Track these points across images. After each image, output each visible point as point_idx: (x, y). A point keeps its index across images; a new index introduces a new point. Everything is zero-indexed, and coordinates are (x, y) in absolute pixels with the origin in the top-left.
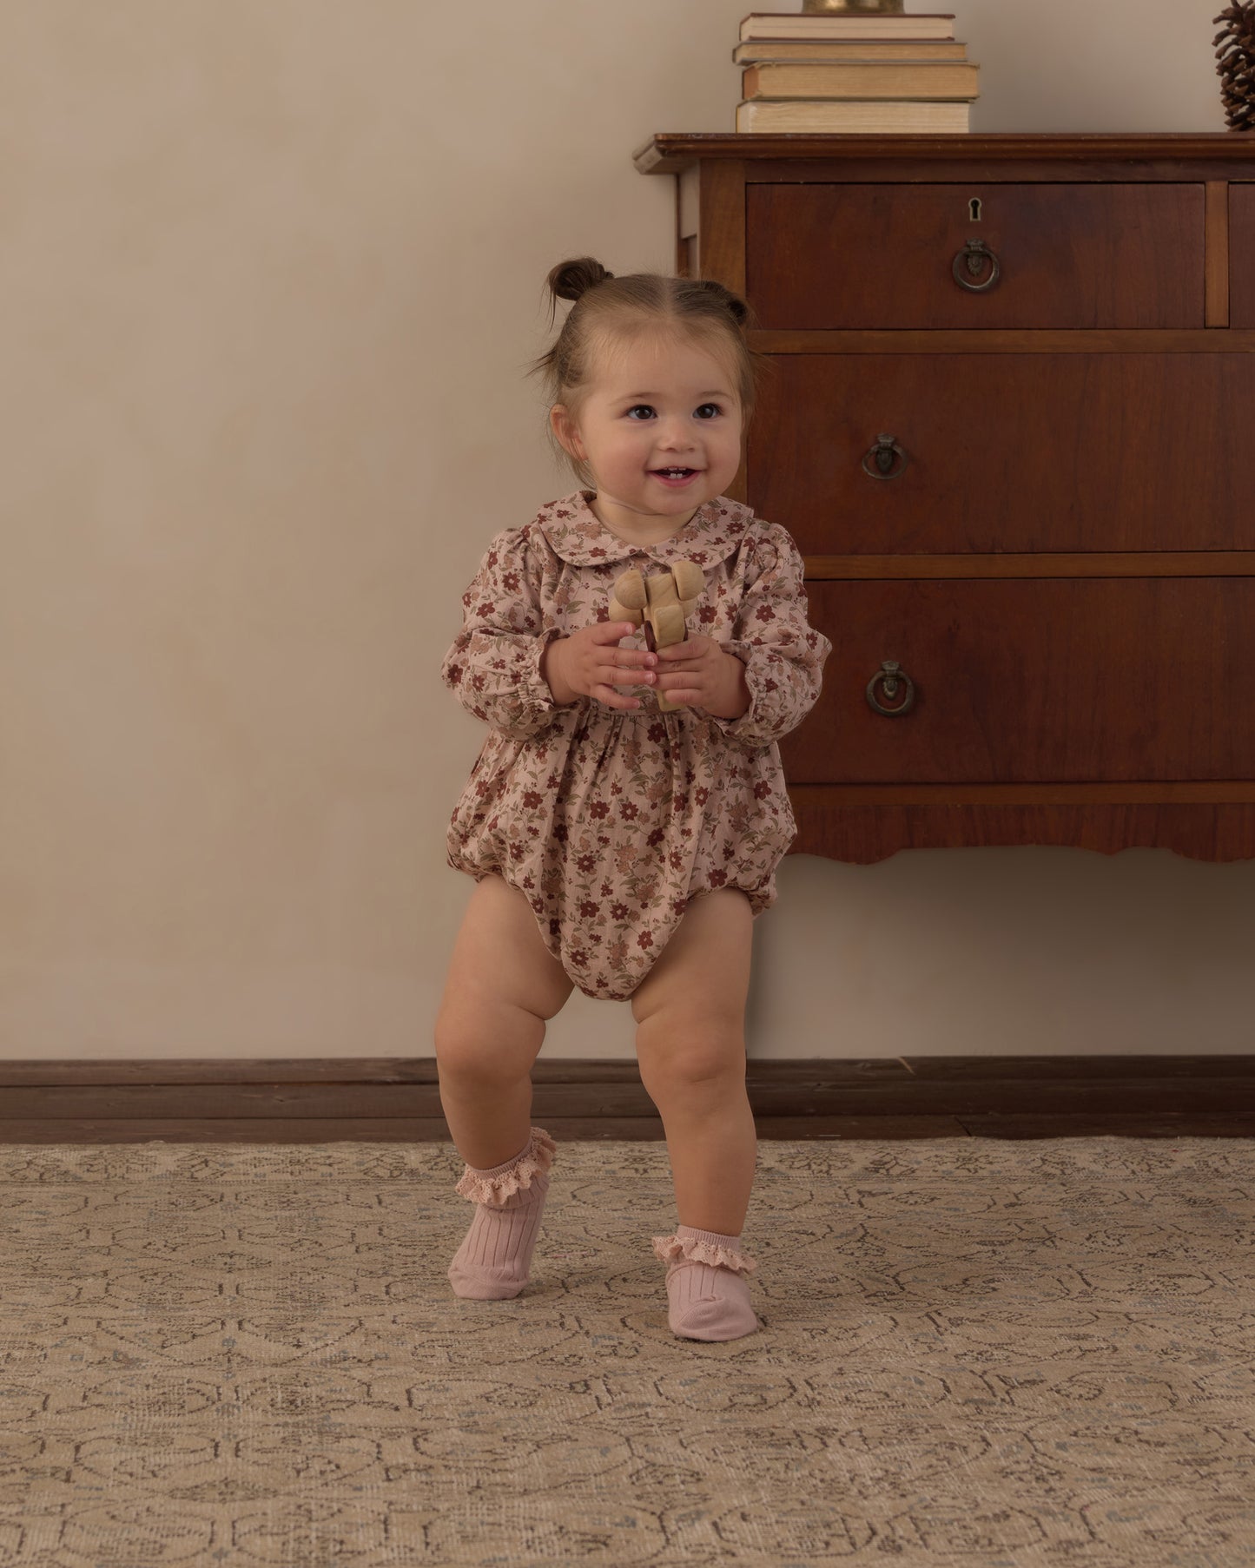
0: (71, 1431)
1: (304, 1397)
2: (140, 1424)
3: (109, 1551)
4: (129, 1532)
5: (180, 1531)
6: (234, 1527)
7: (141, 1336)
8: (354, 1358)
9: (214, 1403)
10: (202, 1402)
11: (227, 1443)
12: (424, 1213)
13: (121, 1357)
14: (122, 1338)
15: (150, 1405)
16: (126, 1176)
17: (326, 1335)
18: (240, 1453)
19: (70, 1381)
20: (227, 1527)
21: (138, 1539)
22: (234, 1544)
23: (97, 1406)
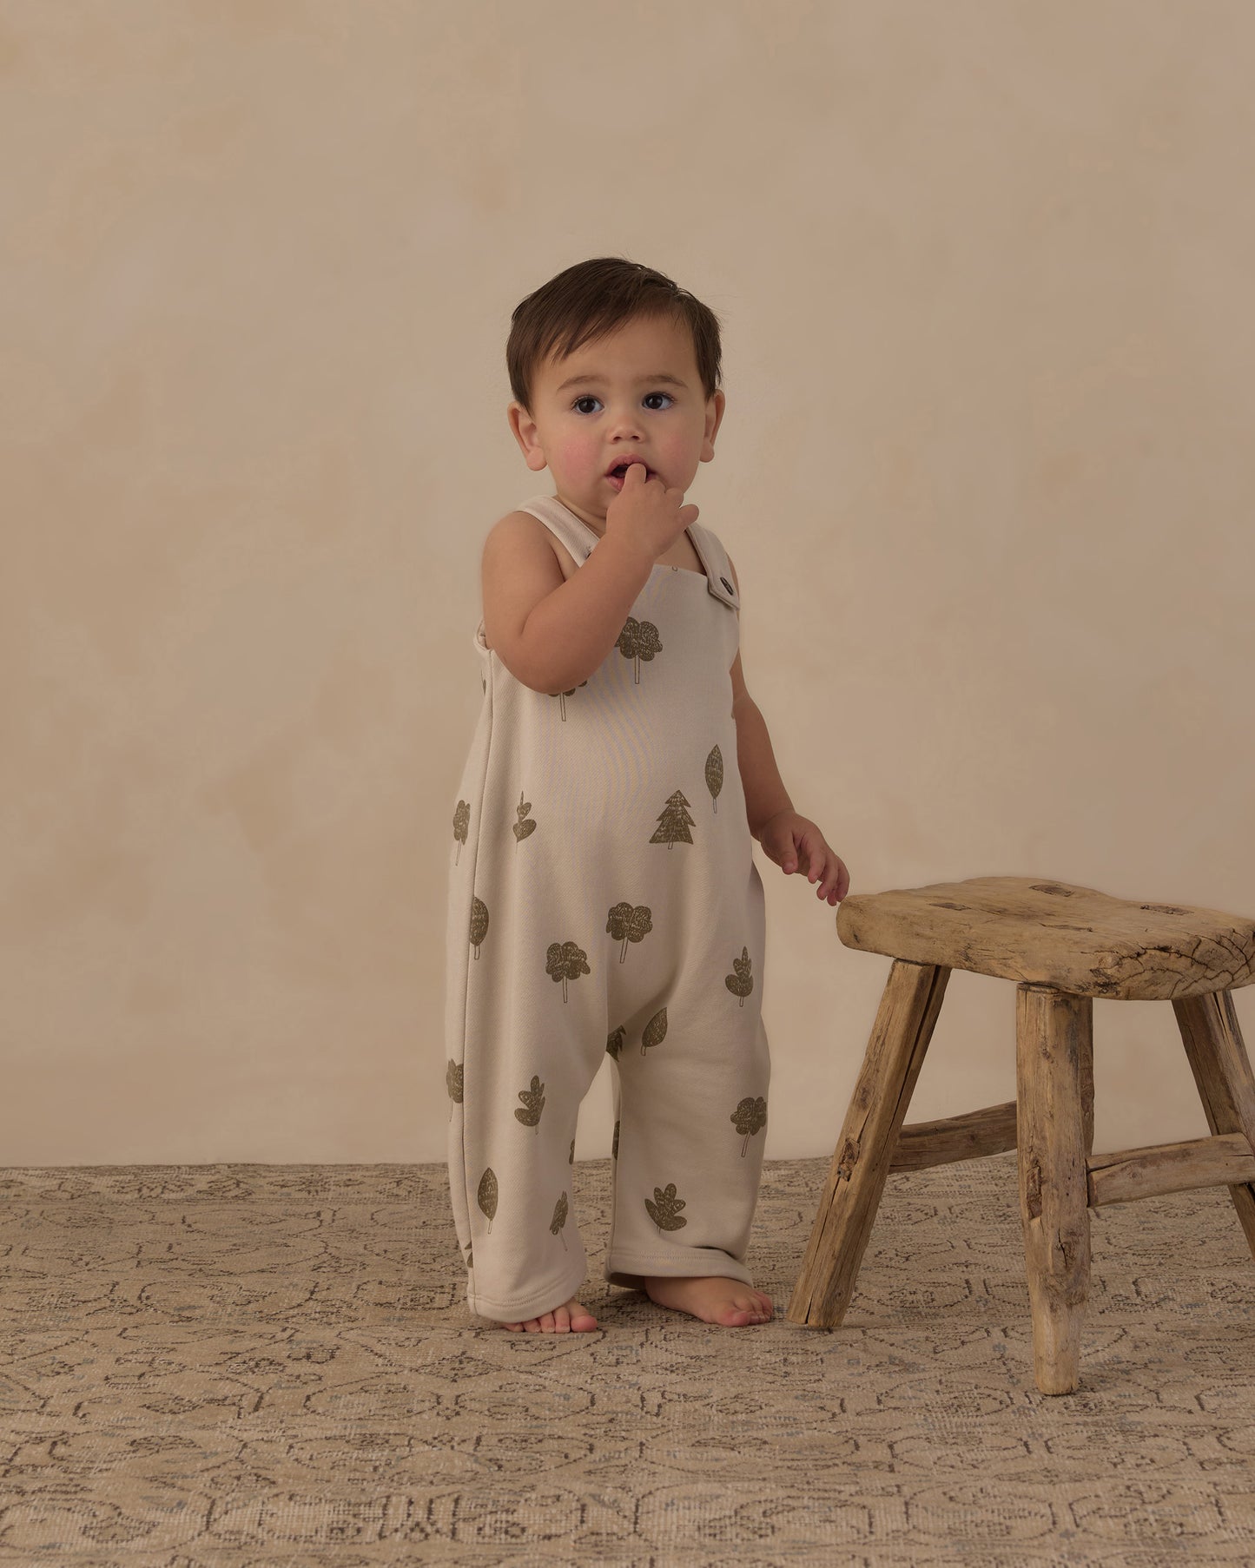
0: (878, 1431)
1: (1096, 1401)
2: (942, 1424)
3: (959, 1532)
4: (972, 1514)
5: (1021, 1513)
6: (1072, 1510)
7: (910, 1342)
8: (1128, 1362)
9: (1007, 1406)
10: (996, 1405)
11: (1035, 1442)
13: (897, 1362)
14: (892, 1345)
15: (946, 1408)
17: (1094, 1342)
18: (1052, 1450)
19: (859, 1386)
20: (1065, 1510)
21: (982, 1521)
22: (1078, 1526)
23: (894, 1409)
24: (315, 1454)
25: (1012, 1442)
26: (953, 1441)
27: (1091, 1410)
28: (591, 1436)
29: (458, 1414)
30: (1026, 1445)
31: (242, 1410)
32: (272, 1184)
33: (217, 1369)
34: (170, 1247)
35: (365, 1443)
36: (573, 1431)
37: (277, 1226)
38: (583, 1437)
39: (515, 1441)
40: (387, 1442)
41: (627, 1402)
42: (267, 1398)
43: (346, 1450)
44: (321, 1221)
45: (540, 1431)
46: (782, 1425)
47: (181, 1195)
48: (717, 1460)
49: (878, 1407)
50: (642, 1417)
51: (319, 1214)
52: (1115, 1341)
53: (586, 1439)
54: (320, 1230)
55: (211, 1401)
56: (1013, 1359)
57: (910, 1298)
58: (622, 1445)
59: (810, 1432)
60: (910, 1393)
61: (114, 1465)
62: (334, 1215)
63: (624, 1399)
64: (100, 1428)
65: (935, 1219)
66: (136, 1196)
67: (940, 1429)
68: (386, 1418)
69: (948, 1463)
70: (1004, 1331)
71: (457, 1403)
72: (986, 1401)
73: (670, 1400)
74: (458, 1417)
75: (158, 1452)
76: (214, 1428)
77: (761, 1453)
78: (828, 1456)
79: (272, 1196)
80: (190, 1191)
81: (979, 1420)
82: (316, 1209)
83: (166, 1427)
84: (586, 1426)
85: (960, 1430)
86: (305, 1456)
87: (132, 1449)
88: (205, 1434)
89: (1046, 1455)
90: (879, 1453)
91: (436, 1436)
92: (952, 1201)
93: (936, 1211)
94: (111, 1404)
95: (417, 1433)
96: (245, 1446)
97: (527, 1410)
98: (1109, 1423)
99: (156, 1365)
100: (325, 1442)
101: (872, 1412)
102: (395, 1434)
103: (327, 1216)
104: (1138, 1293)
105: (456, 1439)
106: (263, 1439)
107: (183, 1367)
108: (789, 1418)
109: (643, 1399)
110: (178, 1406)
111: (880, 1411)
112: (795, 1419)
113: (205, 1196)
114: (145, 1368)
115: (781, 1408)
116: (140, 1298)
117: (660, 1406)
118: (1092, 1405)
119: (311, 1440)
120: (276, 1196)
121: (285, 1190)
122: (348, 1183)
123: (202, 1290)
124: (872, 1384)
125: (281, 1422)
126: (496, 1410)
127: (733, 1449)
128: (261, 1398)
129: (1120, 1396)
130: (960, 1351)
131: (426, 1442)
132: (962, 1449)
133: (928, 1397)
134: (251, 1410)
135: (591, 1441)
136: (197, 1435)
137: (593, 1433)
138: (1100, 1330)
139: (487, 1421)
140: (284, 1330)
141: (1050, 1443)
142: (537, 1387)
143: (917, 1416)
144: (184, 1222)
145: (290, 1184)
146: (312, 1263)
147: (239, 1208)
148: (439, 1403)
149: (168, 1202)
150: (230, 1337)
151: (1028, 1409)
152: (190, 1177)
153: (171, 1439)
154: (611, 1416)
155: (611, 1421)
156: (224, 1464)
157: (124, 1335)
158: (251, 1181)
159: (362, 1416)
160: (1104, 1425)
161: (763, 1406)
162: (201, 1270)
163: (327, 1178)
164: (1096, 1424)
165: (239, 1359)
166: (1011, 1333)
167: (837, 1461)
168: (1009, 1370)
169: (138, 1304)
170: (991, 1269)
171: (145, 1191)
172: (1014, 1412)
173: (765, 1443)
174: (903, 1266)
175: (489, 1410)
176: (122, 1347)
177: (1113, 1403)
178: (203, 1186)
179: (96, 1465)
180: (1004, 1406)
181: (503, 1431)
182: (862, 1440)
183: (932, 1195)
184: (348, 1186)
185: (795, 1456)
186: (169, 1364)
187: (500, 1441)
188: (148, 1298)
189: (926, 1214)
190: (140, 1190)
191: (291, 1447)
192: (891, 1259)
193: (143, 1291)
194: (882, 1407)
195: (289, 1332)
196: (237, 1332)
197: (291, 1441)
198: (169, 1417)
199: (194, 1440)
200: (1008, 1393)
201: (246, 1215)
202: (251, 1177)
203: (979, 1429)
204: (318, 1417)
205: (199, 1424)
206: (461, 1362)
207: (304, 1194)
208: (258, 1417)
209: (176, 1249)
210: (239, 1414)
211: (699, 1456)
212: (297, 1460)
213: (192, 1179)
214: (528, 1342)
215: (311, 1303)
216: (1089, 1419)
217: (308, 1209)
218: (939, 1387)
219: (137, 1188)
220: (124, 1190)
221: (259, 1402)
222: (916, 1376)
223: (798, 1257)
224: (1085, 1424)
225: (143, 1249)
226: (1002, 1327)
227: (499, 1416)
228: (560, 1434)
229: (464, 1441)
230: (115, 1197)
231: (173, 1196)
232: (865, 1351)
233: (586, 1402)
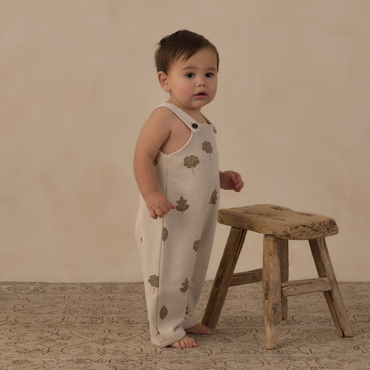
0: (221, 359)
7: (230, 334)
8: (291, 339)
9: (257, 352)
10: (254, 352)
11: (265, 362)
12: (295, 301)
13: (226, 339)
14: (225, 334)
15: (240, 352)
16: (207, 290)
17: (281, 334)
18: (270, 364)
19: (216, 346)
23: (226, 352)
24: (65, 365)
25: (258, 362)
26: (242, 361)
27: (281, 353)
28: (141, 360)
29: (104, 354)
30: (263, 363)
31: (44, 353)
32: (51, 288)
33: (37, 341)
34: (23, 306)
35: (78, 362)
36: (136, 358)
37: (53, 300)
38: (139, 360)
39: (120, 361)
40: (85, 362)
41: (151, 351)
42: (51, 349)
43: (73, 364)
44: (65, 299)
45: (127, 358)
46: (195, 357)
47: (26, 292)
48: (177, 366)
49: (221, 352)
50: (156, 355)
51: (65, 297)
52: (287, 333)
53: (140, 361)
54: (65, 302)
55: (35, 350)
56: (259, 339)
57: (230, 321)
58: (150, 363)
59: (203, 359)
60: (230, 348)
61: (8, 368)
62: (69, 297)
63: (151, 350)
64: (5, 357)
65: (236, 299)
66: (14, 292)
67: (239, 358)
68: (84, 355)
69: (241, 368)
70: (256, 330)
71: (104, 351)
72: (251, 350)
73: (163, 350)
74: (104, 355)
75: (20, 364)
76: (36, 357)
77: (189, 365)
78: (208, 366)
79: (51, 292)
80: (29, 291)
81: (249, 356)
82: (64, 296)
83: (23, 357)
84: (140, 357)
85: (244, 358)
86: (62, 366)
87: (13, 363)
88: (33, 359)
89: (268, 366)
90: (222, 365)
91: (98, 360)
92: (241, 294)
93: (236, 296)
94: (7, 351)
95: (93, 359)
96: (45, 363)
97: (123, 353)
98: (285, 357)
99: (20, 340)
100: (67, 362)
101: (220, 353)
102: (87, 359)
103: (67, 297)
104: (293, 320)
105: (104, 361)
106: (50, 361)
107: (27, 341)
108: (196, 355)
109: (156, 350)
110: (26, 351)
111: (222, 353)
112: (198, 355)
113: (33, 292)
114: (17, 341)
115: (194, 352)
116: (15, 321)
117: (160, 352)
118: (281, 351)
119: (63, 361)
120: (53, 292)
121: (55, 290)
122: (73, 288)
123: (32, 318)
124: (220, 346)
125: (55, 356)
126: (115, 352)
127: (181, 364)
128: (49, 349)
129: (289, 349)
130: (244, 336)
131: (95, 361)
132: (245, 364)
133: (235, 349)
134: (46, 352)
135: (142, 361)
136: (31, 359)
137: (142, 359)
138: (283, 330)
139: (112, 356)
140: (55, 330)
141: (269, 362)
142: (126, 347)
143: (232, 355)
144: (27, 299)
145: (56, 288)
146: (63, 311)
147: (42, 295)
148: (99, 351)
149: (22, 293)
150: (40, 332)
151: (263, 353)
152: (29, 286)
153: (24, 361)
154: (147, 354)
155: (147, 356)
156: (39, 368)
157: (11, 331)
158: (45, 287)
159: (77, 354)
160: (284, 357)
161: (189, 352)
162: (32, 313)
163: (67, 287)
164: (282, 357)
165: (43, 339)
166: (258, 331)
167: (210, 367)
168: (257, 342)
169: (14, 322)
170: (252, 313)
171: (16, 290)
172: (259, 354)
173: (190, 362)
174: (228, 312)
175: (113, 353)
176: (10, 334)
177: (287, 351)
178: (32, 289)
179: (3, 368)
180: (256, 352)
181: (117, 358)
182: (217, 361)
183: (235, 292)
184: (73, 289)
185: (199, 366)
186: (24, 340)
187: (116, 361)
188: (17, 321)
189: (234, 297)
190: (15, 290)
191: (58, 363)
192: (224, 310)
193: (16, 319)
194: (222, 352)
195: (57, 330)
196: (42, 330)
197: (58, 361)
198: (24, 354)
199: (31, 361)
200: (257, 348)
201: (44, 297)
202: (46, 286)
203: (249, 358)
204: (65, 355)
205: (32, 356)
206: (105, 340)
207: (61, 291)
208: (49, 355)
209: (25, 307)
210: (43, 353)
211: (172, 366)
212: (59, 367)
213: (29, 287)
214: (123, 334)
215: (63, 322)
216: (280, 355)
217: (62, 295)
218: (238, 347)
219: (14, 289)
220: (10, 290)
221: (49, 350)
222: (232, 344)
223: (198, 309)
224: (279, 357)
225: (16, 307)
226: (256, 329)
227: (116, 354)
228: (133, 359)
229: (106, 361)
230: (8, 292)
231: (24, 292)
232: (218, 336)
233: (140, 351)
